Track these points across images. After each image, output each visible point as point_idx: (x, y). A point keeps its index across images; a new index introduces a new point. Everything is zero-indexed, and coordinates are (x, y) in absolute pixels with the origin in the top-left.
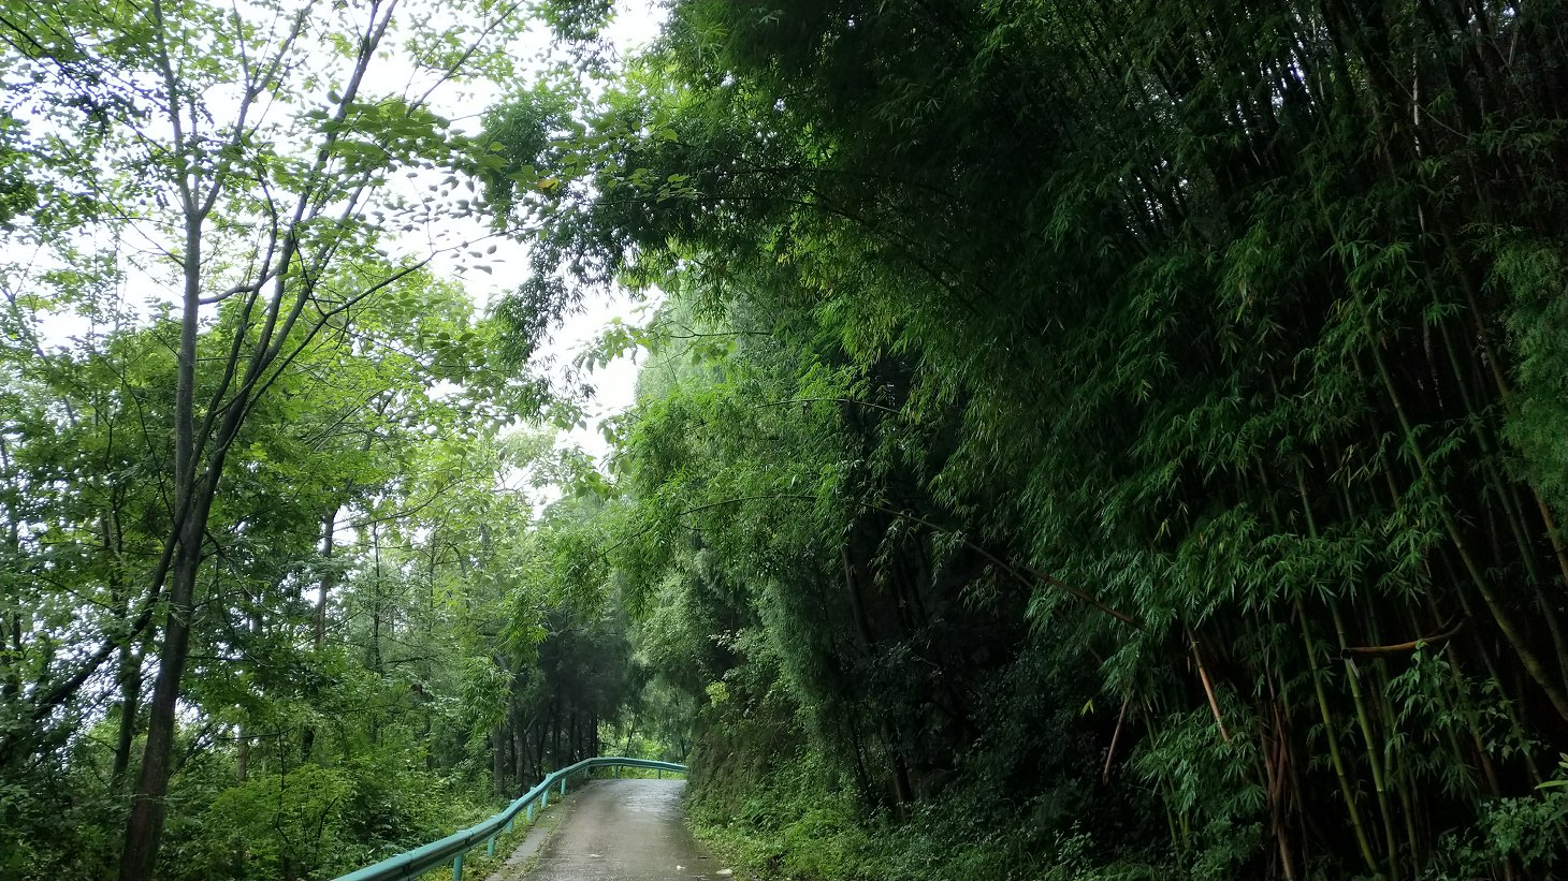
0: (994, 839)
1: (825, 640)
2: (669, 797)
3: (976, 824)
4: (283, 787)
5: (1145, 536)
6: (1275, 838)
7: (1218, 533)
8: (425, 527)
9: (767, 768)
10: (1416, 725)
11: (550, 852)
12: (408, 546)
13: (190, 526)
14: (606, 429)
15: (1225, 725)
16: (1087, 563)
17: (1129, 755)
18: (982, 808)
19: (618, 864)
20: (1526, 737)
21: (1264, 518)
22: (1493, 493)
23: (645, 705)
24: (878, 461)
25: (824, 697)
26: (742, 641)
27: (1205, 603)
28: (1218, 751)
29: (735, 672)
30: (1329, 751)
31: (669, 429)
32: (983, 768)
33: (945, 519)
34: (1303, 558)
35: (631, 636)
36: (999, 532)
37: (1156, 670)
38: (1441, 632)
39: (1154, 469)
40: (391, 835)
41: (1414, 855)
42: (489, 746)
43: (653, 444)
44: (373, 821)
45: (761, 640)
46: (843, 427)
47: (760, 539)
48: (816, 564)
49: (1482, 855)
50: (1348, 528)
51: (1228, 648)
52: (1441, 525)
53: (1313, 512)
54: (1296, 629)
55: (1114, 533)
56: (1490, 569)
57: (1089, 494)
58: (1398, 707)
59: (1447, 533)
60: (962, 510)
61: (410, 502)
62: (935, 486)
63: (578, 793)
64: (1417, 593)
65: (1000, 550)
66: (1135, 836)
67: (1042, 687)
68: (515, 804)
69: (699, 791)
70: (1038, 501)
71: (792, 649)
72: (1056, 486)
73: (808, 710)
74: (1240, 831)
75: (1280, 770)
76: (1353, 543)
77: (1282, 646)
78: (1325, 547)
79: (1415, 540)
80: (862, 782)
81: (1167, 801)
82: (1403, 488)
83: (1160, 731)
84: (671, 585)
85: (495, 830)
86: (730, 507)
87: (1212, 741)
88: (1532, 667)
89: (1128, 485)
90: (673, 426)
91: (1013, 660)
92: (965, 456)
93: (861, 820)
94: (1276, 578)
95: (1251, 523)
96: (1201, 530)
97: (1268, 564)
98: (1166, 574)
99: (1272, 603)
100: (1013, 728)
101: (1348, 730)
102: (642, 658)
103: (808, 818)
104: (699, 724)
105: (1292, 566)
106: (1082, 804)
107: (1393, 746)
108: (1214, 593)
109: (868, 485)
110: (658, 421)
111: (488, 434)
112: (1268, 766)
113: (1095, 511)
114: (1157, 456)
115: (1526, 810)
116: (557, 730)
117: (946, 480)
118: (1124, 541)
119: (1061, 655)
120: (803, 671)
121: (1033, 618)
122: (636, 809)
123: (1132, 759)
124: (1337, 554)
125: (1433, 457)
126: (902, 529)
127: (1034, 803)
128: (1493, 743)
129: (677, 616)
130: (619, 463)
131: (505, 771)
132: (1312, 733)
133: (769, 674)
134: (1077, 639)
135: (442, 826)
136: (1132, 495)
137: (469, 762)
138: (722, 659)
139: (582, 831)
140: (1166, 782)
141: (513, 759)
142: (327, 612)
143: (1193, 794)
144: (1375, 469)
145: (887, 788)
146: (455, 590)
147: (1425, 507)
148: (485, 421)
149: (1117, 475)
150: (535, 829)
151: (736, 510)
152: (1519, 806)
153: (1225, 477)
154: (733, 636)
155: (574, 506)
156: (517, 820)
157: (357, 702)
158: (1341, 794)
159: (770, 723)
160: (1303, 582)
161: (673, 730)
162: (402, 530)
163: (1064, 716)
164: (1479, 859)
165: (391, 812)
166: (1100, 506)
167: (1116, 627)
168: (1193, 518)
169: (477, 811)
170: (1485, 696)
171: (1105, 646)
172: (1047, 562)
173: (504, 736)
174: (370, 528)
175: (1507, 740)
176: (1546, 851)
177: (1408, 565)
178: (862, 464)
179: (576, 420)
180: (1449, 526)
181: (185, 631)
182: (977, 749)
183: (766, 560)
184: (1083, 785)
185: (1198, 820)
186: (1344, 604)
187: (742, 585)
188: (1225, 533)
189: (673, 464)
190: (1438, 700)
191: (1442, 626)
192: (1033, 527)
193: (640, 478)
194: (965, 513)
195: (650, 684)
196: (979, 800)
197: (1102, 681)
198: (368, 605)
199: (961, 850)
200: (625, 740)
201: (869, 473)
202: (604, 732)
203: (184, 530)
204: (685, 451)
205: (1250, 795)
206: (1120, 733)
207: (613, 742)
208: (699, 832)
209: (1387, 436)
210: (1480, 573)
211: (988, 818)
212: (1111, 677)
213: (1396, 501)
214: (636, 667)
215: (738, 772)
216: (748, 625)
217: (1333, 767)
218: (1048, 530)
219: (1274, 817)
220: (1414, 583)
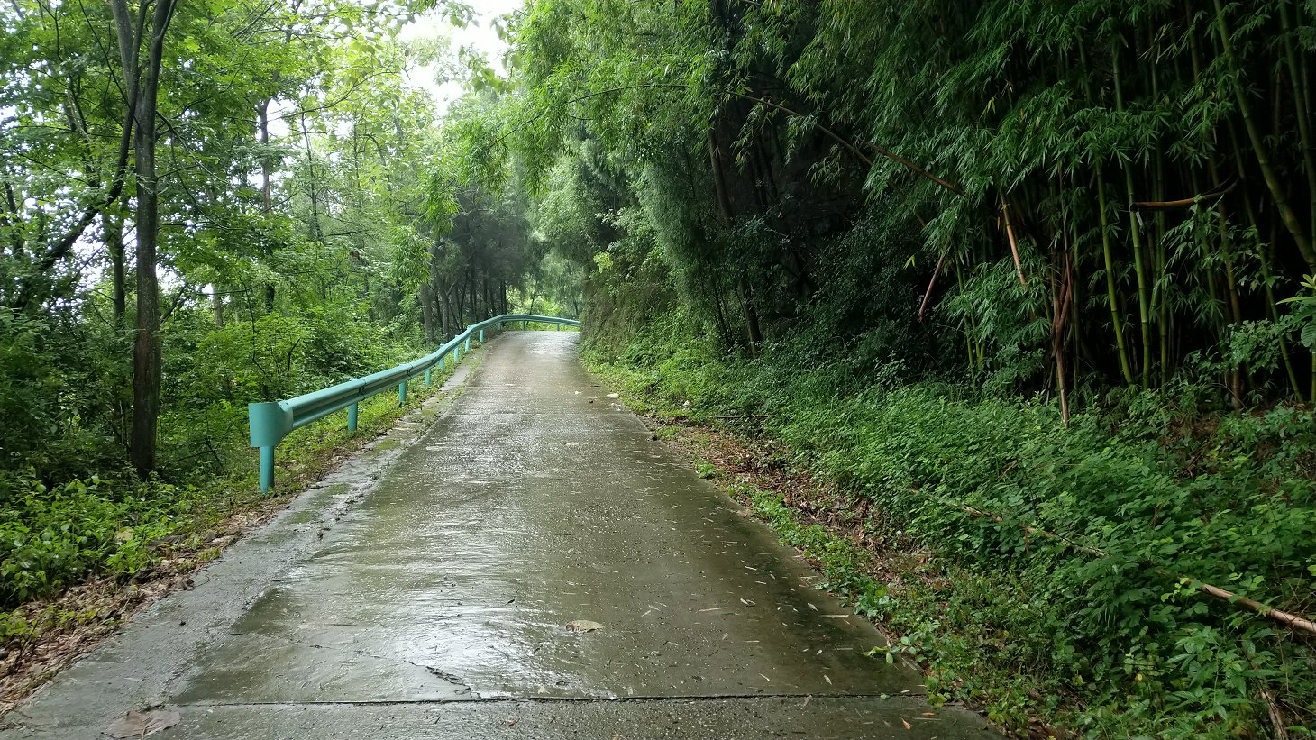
0: (825, 368)
1: (692, 215)
2: (567, 344)
3: (812, 356)
4: (255, 332)
5: (973, 116)
6: (1054, 359)
7: (1037, 107)
8: (346, 120)
9: (645, 319)
10: (1182, 268)
11: (475, 382)
12: (334, 137)
13: (142, 107)
14: (497, 25)
15: (1023, 273)
16: (920, 140)
17: (941, 300)
18: (817, 345)
19: (529, 390)
20: (1270, 274)
21: (1078, 95)
22: (1285, 67)
23: (544, 274)
24: (742, 52)
25: (691, 262)
26: (623, 219)
27: (1018, 171)
28: (1015, 292)
29: (617, 244)
30: (1107, 292)
31: (555, 23)
32: (819, 314)
33: (800, 104)
34: (1107, 130)
35: (530, 216)
36: (846, 115)
37: (970, 231)
38: (1217, 190)
39: (987, 51)
40: (344, 370)
41: (1163, 371)
42: (419, 304)
43: (540, 37)
44: (331, 359)
45: (639, 218)
46: (711, 20)
47: (637, 127)
48: (685, 149)
49: (1218, 367)
50: (1150, 102)
51: (1033, 207)
52: (1233, 98)
53: (1122, 88)
54: (1094, 192)
55: (946, 111)
56: (1269, 137)
57: (927, 77)
58: (1170, 252)
59: (1237, 105)
60: (815, 96)
61: (331, 97)
62: (792, 75)
63: (494, 341)
64: (1201, 159)
65: (846, 132)
66: (939, 363)
67: (873, 249)
68: (444, 347)
69: (590, 339)
70: (882, 85)
71: (664, 223)
72: (899, 71)
73: (678, 271)
74: (1025, 355)
75: (1065, 306)
76: (1152, 116)
77: (1078, 206)
78: (1128, 119)
79: (1208, 109)
80: (722, 327)
81: (967, 335)
82: (1205, 63)
83: (967, 278)
84: (561, 172)
85: (429, 365)
86: (611, 96)
87: (1011, 285)
88: (1287, 218)
89: (962, 67)
90: (558, 20)
91: (850, 227)
92: (820, 45)
93: (720, 356)
94: (1082, 148)
95: (1067, 98)
96: (1022, 107)
97: (1077, 135)
98: (987, 147)
99: (1076, 169)
100: (847, 282)
101: (1125, 274)
102: (540, 235)
103: (677, 357)
104: (588, 287)
105: (1098, 136)
106: (898, 340)
107: (1160, 286)
108: (1027, 162)
109: (732, 75)
110: (543, 15)
111: (393, 33)
112: (1055, 305)
113: (931, 94)
114: (991, 41)
115: (1261, 330)
116: (473, 293)
117: (802, 68)
118: (954, 119)
119: (891, 221)
120: (674, 240)
121: (871, 188)
122: (541, 352)
123: (942, 303)
124: (1137, 126)
125: (1238, 33)
126: (762, 114)
127: (860, 339)
128: (1245, 278)
129: (568, 198)
130: (512, 60)
131: (434, 324)
132: (1095, 277)
133: (646, 245)
134: (906, 206)
135: (386, 363)
136: (963, 78)
137: (403, 317)
138: (606, 234)
139: (499, 368)
140: (969, 319)
141: (440, 317)
142: (271, 193)
143: (991, 326)
144: (1183, 46)
145: (741, 334)
146: (378, 176)
147: (1222, 80)
148: (388, 21)
149: (954, 59)
150: (461, 366)
151: (616, 100)
152: (1256, 327)
153: (1048, 59)
154: (615, 214)
155: (473, 102)
156: (446, 359)
157: (306, 266)
158: (1112, 325)
159: (647, 285)
160: (1105, 150)
161: (568, 294)
162: (327, 123)
163: (888, 272)
164: (1216, 369)
165: (345, 352)
166: (937, 87)
167: (940, 194)
168: (1016, 97)
169: (414, 352)
170: (1244, 241)
171: (930, 210)
172: (885, 141)
173: (430, 298)
174: (298, 120)
175: (1257, 276)
176: (1270, 362)
177: (1197, 134)
178: (727, 56)
179: (470, 18)
180: (1240, 99)
181: (153, 198)
182: (815, 300)
183: (642, 146)
184: (901, 325)
185: (992, 348)
186: (1136, 168)
187: (622, 170)
188: (1042, 109)
189: (559, 57)
190: (1204, 246)
191: (1217, 186)
192: (875, 110)
193: (530, 71)
194: (817, 99)
195: (547, 257)
196: (815, 338)
197: (924, 241)
198: (305, 187)
199: (800, 374)
200: (529, 302)
201: (734, 63)
202: (512, 295)
203: (137, 110)
204: (569, 44)
205: (1037, 327)
206: (935, 282)
207: (519, 303)
208: (591, 368)
209: (1199, 15)
210: (1260, 138)
211: (821, 352)
212: (932, 236)
213: (1197, 77)
214: (535, 243)
215: (622, 324)
216: (628, 205)
217: (1108, 303)
218: (889, 112)
219: (1054, 346)
220: (1201, 149)
